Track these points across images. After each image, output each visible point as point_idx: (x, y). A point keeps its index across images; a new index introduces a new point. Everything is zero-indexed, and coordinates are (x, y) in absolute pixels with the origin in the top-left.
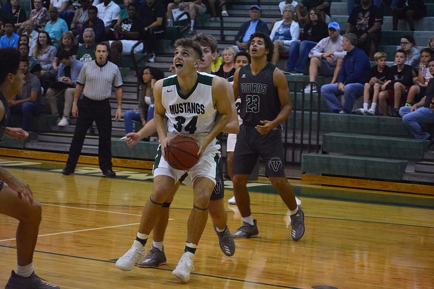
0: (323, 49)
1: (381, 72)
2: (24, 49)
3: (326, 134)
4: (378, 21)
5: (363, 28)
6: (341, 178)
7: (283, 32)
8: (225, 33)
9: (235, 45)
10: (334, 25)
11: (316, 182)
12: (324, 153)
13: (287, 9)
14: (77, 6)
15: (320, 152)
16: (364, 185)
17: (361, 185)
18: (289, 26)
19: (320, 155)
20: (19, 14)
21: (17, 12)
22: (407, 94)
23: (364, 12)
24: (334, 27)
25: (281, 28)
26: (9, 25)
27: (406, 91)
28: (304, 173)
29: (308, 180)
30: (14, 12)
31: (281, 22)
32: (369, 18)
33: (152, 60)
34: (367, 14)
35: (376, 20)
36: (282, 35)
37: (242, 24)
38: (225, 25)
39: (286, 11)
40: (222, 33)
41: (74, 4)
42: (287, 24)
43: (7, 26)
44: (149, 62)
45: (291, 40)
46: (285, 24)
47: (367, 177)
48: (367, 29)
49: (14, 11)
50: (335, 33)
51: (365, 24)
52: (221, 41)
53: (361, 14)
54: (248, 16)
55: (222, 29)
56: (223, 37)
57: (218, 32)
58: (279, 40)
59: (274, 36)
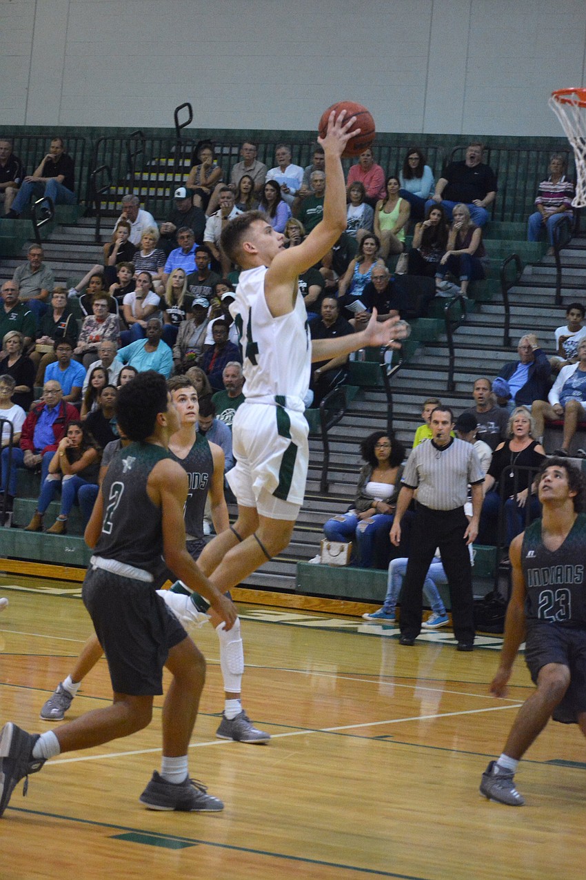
2: (112, 395)
7: (579, 384)
8: (457, 377)
13: (585, 344)
14: (176, 315)
20: (67, 323)
21: (63, 319)
25: (577, 377)
26: (66, 346)
30: (56, 320)
36: (577, 389)
38: (458, 363)
39: (584, 347)
40: (451, 376)
41: (170, 311)
42: (585, 370)
43: (62, 349)
46: (580, 369)
49: (57, 318)
52: (448, 391)
55: (451, 370)
56: (452, 384)
57: (444, 376)
58: (572, 398)
59: (561, 390)
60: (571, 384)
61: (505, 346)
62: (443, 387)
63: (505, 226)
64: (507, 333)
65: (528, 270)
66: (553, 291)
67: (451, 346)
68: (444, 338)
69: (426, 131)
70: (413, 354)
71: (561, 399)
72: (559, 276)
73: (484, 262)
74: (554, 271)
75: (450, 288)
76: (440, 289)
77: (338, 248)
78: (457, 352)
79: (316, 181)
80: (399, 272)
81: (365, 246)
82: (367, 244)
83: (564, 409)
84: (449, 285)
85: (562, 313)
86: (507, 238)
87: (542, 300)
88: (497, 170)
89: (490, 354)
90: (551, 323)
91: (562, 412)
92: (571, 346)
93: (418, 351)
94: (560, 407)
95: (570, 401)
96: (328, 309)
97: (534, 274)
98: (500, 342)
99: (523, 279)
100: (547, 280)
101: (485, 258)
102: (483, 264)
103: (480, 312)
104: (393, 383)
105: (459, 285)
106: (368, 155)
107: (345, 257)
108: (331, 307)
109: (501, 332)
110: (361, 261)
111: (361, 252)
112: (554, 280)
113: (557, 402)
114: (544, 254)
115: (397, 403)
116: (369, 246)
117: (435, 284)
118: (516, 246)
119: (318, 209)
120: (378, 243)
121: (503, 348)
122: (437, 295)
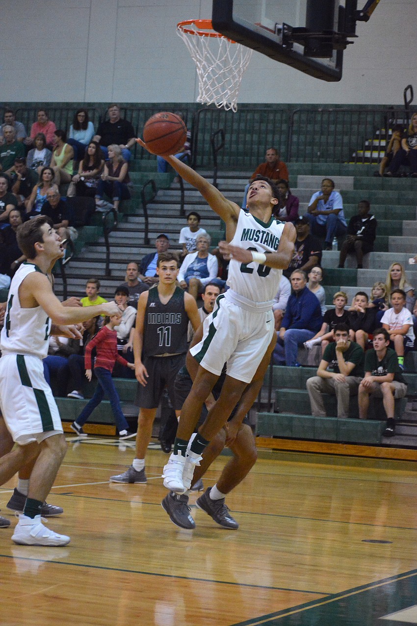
1: (340, 316)
3: (280, 390)
4: (314, 255)
6: (306, 442)
7: (197, 268)
8: (112, 266)
12: (276, 412)
13: (202, 239)
15: (272, 410)
16: (335, 449)
17: (331, 449)
18: (206, 260)
19: (272, 414)
23: (299, 245)
25: (196, 262)
28: (258, 436)
31: (195, 255)
32: (302, 252)
34: (302, 247)
35: (312, 253)
36: (197, 271)
37: (143, 256)
38: (112, 257)
39: (201, 241)
40: (108, 266)
42: (203, 257)
45: (208, 276)
46: (199, 257)
47: (338, 440)
51: (298, 260)
52: (106, 275)
55: (108, 261)
56: (108, 271)
57: (103, 266)
58: (194, 277)
59: (186, 271)
60: (193, 267)
61: (145, 244)
62: (103, 273)
63: (144, 163)
64: (146, 235)
65: (160, 193)
66: (178, 207)
67: (108, 245)
68: (103, 240)
69: (87, 101)
70: (80, 251)
71: (186, 277)
72: (183, 196)
73: (130, 187)
74: (179, 193)
75: (106, 205)
76: (99, 206)
77: (24, 179)
78: (112, 249)
79: (7, 132)
80: (70, 195)
81: (44, 175)
82: (45, 173)
83: (188, 285)
84: (105, 203)
85: (184, 221)
86: (145, 171)
87: (170, 213)
88: (138, 126)
89: (135, 250)
90: (177, 228)
91: (186, 286)
92: (191, 242)
93: (83, 249)
94: (185, 283)
95: (192, 279)
96: (15, 218)
97: (164, 195)
98: (142, 242)
99: (157, 199)
100: (174, 199)
101: (130, 184)
102: (129, 188)
103: (127, 222)
104: (67, 272)
105: (112, 203)
106: (43, 115)
107: (29, 185)
108: (17, 217)
109: (142, 235)
110: (41, 187)
111: (42, 180)
112: (179, 199)
113: (183, 279)
114: (172, 181)
115: (70, 285)
116: (47, 175)
117: (95, 202)
118: (151, 176)
119: (8, 153)
120: (53, 173)
121: (145, 246)
122: (96, 210)
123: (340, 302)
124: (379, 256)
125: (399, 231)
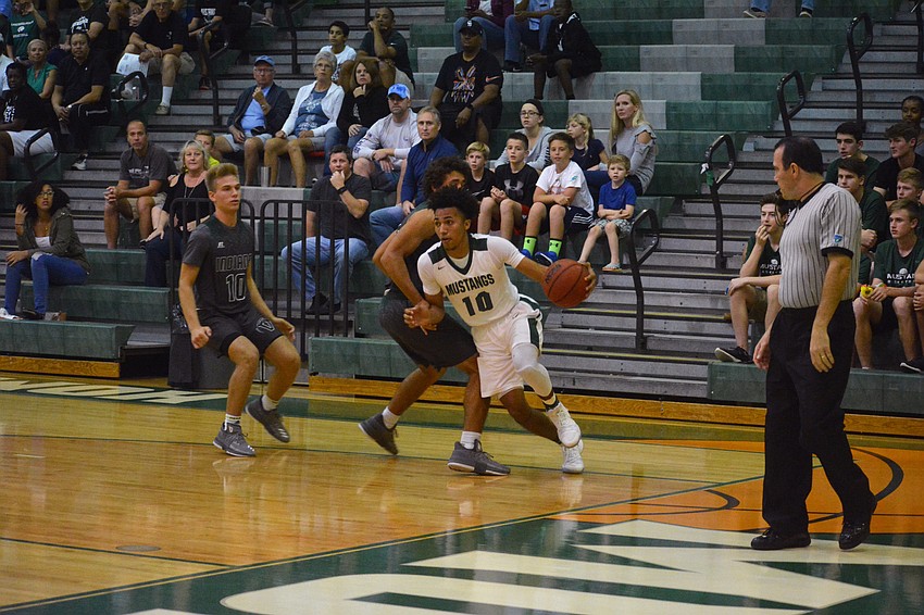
0: (379, 140)
1: (478, 180)
3: (362, 300)
4: (490, 82)
5: (465, 99)
7: (311, 109)
9: (228, 133)
10: (399, 89)
11: (334, 391)
12: (358, 335)
13: (322, 61)
15: (352, 334)
18: (324, 95)
19: (351, 339)
22: (525, 222)
23: (466, 67)
24: (398, 92)
25: (311, 99)
27: (524, 217)
28: (315, 374)
29: (321, 387)
31: (311, 87)
32: (474, 78)
33: (81, 166)
34: (472, 70)
35: (487, 80)
36: (311, 113)
39: (321, 65)
42: (322, 91)
44: (76, 169)
45: (325, 124)
46: (317, 90)
48: (471, 100)
50: (401, 104)
51: (468, 91)
53: (460, 71)
54: (250, 77)
56: (217, 118)
123: (473, 160)
124: (614, 78)
125: (667, 37)
